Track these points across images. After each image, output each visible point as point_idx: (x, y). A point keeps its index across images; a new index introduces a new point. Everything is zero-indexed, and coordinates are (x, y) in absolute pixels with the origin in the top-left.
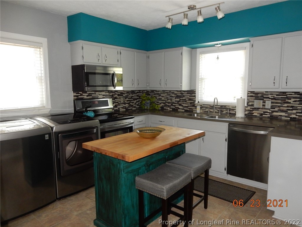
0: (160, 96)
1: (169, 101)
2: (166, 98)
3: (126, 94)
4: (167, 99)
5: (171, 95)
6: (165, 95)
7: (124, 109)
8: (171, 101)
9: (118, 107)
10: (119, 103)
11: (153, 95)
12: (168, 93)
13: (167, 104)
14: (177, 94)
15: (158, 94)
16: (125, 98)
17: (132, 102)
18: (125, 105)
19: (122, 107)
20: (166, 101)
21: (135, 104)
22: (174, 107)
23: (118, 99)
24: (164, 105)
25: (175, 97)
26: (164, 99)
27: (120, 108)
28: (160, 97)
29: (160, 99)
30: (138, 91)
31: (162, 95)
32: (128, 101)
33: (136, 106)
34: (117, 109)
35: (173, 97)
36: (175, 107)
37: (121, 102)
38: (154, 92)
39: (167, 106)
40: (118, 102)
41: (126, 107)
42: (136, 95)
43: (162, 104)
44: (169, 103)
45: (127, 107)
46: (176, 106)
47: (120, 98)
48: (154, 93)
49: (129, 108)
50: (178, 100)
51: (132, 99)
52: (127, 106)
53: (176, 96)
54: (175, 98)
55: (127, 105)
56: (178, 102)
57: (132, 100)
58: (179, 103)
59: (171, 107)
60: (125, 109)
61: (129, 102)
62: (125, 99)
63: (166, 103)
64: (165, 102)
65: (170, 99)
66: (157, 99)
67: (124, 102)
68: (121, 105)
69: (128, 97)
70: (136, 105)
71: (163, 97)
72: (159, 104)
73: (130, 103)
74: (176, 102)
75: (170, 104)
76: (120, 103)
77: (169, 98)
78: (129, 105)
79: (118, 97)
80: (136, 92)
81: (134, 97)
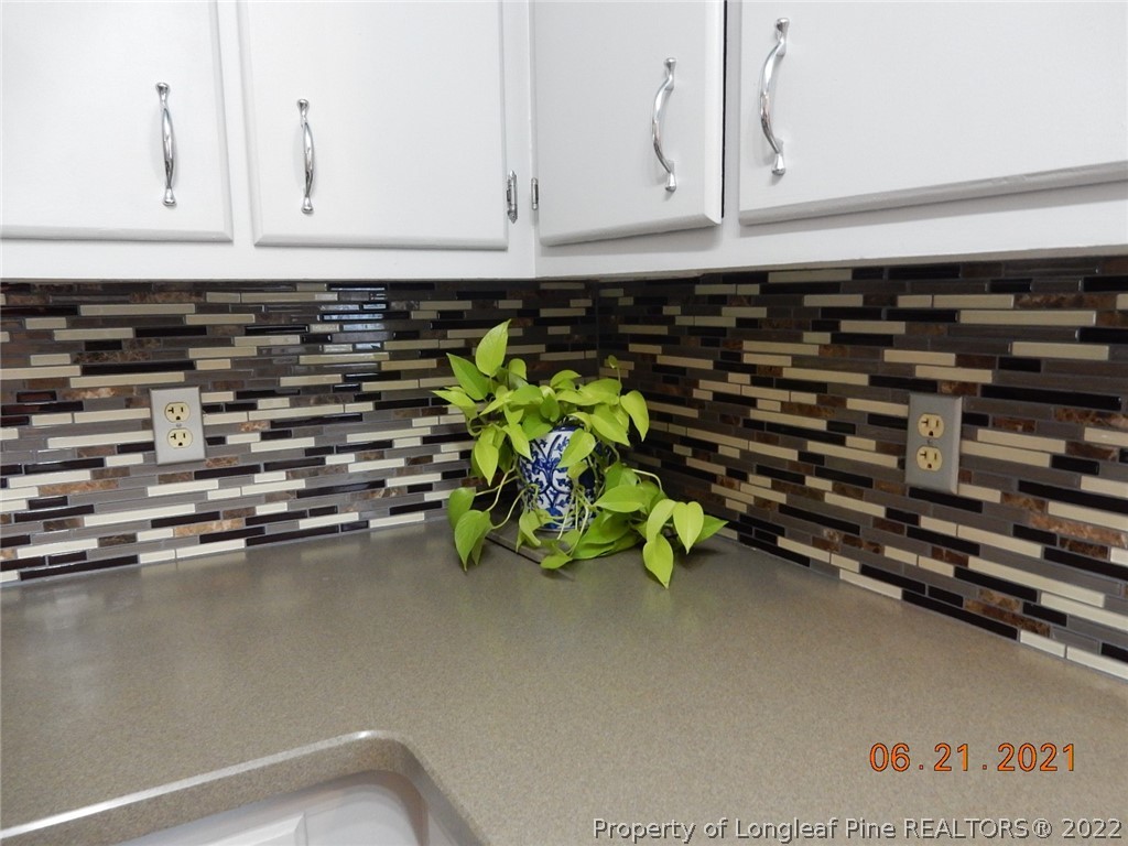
0: (730, 362)
1: (860, 451)
2: (809, 399)
3: (247, 346)
4: (820, 425)
5: (892, 356)
6: (799, 361)
7: (206, 539)
8: (890, 461)
9: (89, 521)
10: (113, 461)
11: (656, 349)
12: (847, 326)
13: (832, 499)
14: (1021, 349)
15: (712, 336)
16: (228, 397)
17: (353, 438)
18: (232, 493)
19: (189, 509)
20: (814, 447)
21: (417, 462)
22: (946, 569)
23: (82, 418)
24: (780, 498)
25: (962, 389)
26: (787, 408)
27: (144, 536)
28: (737, 383)
29: (732, 414)
30: (466, 305)
31: (757, 353)
32: (278, 430)
33: (428, 487)
34: (90, 544)
35: (930, 387)
36: (963, 574)
37: (148, 447)
38: (668, 310)
39: (826, 532)
40: (90, 461)
41: (262, 510)
42: (426, 354)
43: (759, 488)
44: (854, 480)
45: (281, 507)
46: (976, 564)
47: (128, 398)
48: (663, 330)
49: (305, 524)
50: (1034, 451)
51: (368, 407)
52: (271, 498)
53: (984, 376)
54: (972, 421)
55: (275, 481)
56: (1038, 489)
57: (358, 418)
58: (1057, 509)
59: (891, 552)
60: (240, 543)
61: (309, 442)
62: (230, 408)
63: (812, 482)
64: (791, 455)
65: (876, 419)
66: (699, 404)
67: (214, 440)
68: (155, 491)
69: (287, 382)
70: (435, 477)
71: (767, 377)
72: (720, 470)
73: (331, 460)
74: (991, 495)
75: (879, 511)
76: (136, 459)
77: (854, 404)
78: (300, 484)
79: (79, 381)
80: (428, 310)
81: (395, 375)
